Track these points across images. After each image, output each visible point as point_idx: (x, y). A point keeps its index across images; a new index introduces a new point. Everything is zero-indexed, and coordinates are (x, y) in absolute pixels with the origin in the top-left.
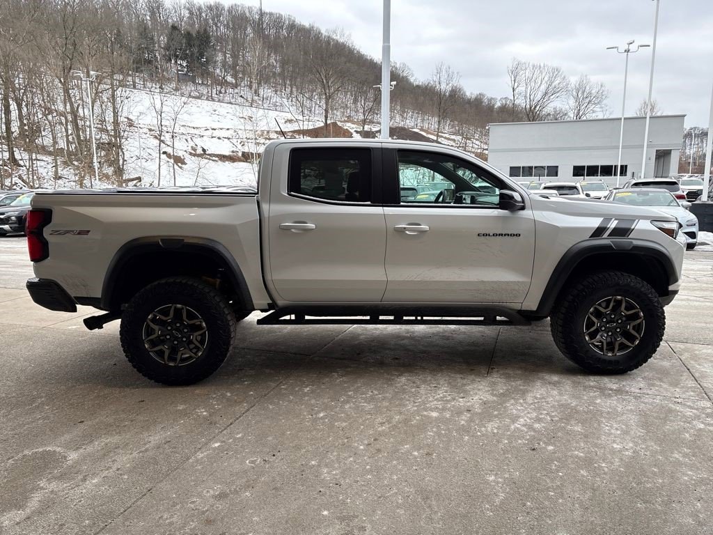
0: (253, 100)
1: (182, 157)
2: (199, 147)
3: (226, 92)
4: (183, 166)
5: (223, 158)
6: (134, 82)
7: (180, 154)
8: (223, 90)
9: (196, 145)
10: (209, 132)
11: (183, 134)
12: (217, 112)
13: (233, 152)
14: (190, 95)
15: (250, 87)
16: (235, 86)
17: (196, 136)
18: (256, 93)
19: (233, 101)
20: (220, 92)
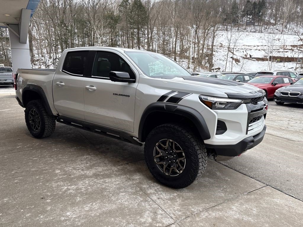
0: (283, 31)
1: (239, 59)
2: (249, 54)
3: (269, 28)
4: (239, 63)
5: (258, 59)
6: (227, 28)
7: (238, 58)
8: (268, 27)
9: (247, 54)
10: (255, 48)
11: (242, 49)
12: (262, 38)
13: (265, 56)
14: (251, 31)
15: (282, 24)
16: (275, 24)
17: (248, 50)
18: (286, 27)
19: (272, 32)
20: (266, 28)
